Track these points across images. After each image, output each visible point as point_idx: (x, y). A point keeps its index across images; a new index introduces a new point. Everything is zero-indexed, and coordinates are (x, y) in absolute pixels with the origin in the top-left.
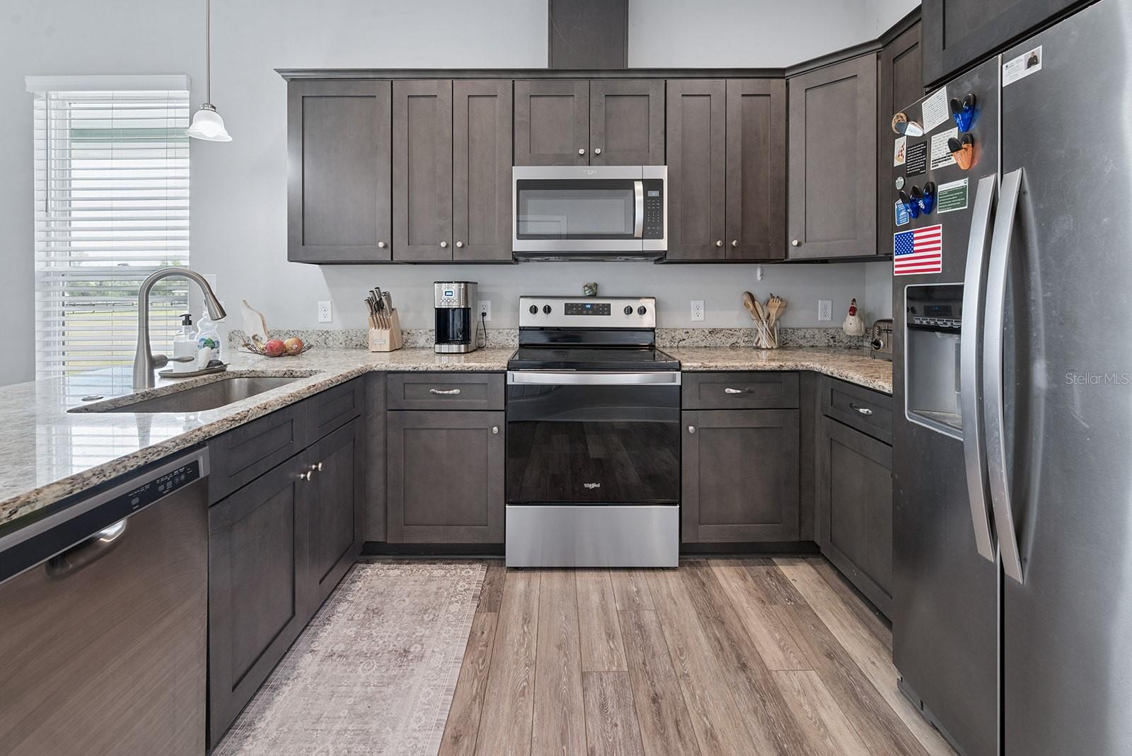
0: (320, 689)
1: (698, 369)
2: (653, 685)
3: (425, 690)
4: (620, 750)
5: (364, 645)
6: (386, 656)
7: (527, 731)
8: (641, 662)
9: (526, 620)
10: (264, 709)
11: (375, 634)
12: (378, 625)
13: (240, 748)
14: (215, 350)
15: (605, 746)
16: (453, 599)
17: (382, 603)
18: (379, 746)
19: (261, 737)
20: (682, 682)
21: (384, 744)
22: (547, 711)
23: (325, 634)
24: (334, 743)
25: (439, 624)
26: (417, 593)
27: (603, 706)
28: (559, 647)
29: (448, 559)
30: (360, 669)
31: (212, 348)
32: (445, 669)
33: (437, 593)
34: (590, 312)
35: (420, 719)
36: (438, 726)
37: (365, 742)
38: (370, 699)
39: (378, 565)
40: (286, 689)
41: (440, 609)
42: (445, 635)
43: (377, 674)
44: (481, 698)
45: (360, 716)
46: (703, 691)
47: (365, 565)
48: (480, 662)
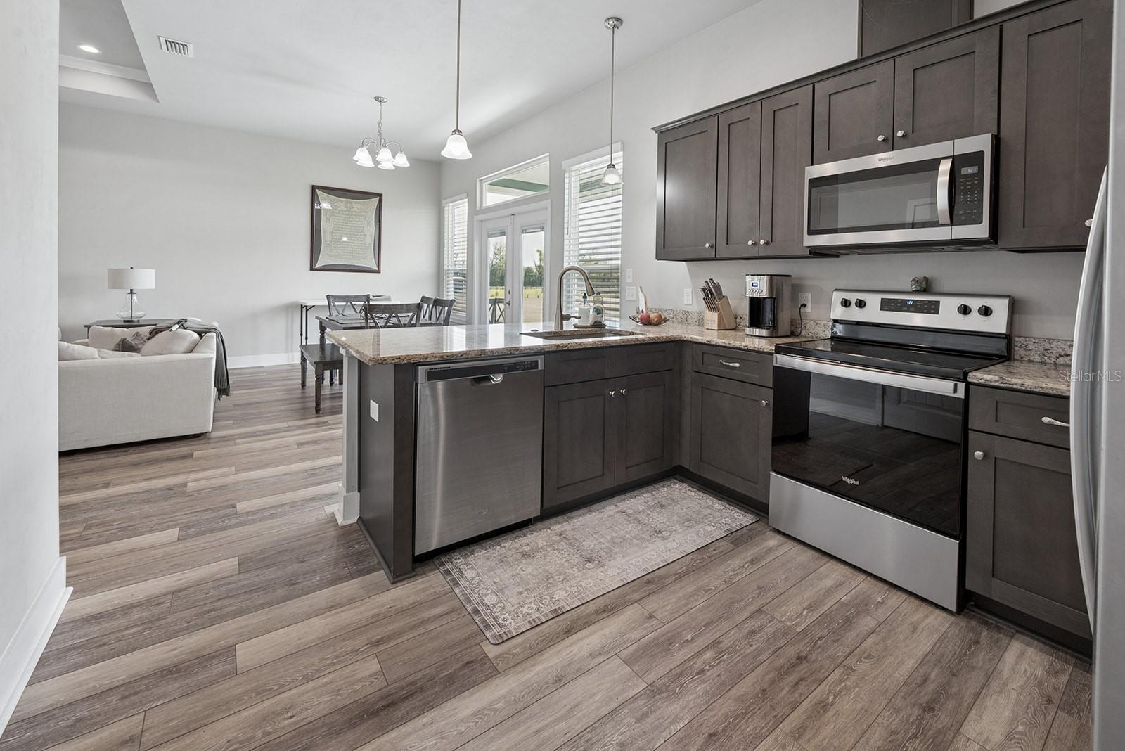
0: (607, 522)
1: (992, 384)
2: (811, 652)
3: (653, 553)
4: (739, 656)
5: (642, 517)
6: (648, 528)
7: (690, 606)
8: (818, 636)
9: (752, 562)
10: (580, 516)
11: (651, 515)
12: (657, 512)
13: (562, 523)
14: (600, 315)
15: (731, 647)
16: (713, 524)
17: (669, 504)
18: (611, 558)
19: (572, 524)
20: (840, 670)
21: (614, 559)
22: (712, 607)
23: (628, 502)
24: (595, 545)
25: (691, 530)
26: (694, 510)
27: (753, 632)
28: (759, 588)
29: (732, 502)
30: (631, 525)
31: (598, 314)
32: (672, 551)
33: (705, 516)
34: (912, 309)
35: (639, 562)
36: (644, 570)
37: (607, 553)
38: (624, 540)
39: (685, 485)
40: (594, 514)
41: (699, 524)
42: (688, 537)
43: (637, 532)
44: (679, 577)
45: (614, 543)
46: (855, 687)
47: (677, 482)
48: (698, 561)
